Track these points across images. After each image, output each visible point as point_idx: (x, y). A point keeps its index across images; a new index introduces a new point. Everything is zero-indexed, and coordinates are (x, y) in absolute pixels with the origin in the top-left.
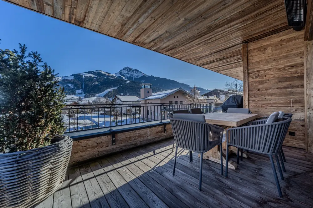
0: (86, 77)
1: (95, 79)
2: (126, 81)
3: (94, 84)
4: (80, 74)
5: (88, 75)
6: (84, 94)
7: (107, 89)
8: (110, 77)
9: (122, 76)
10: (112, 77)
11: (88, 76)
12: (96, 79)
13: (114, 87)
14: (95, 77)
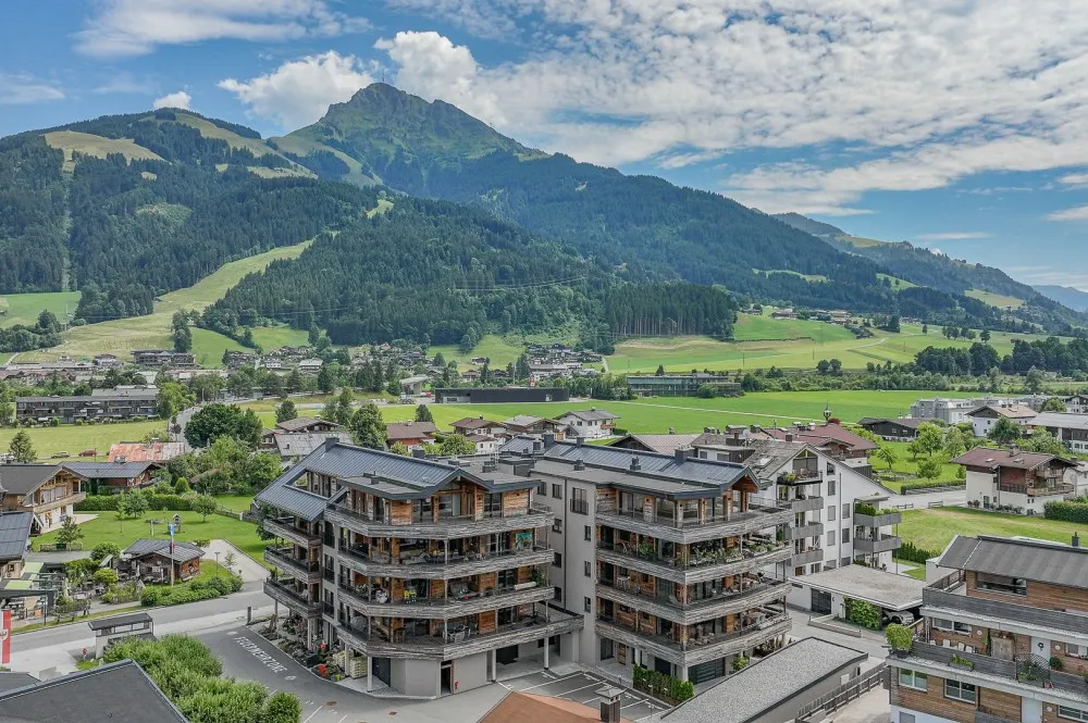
0: (88, 160)
1: (145, 175)
2: (372, 195)
3: (145, 215)
4: (38, 135)
5: (97, 148)
6: (78, 295)
7: (234, 252)
8: (255, 162)
9: (339, 154)
10: (268, 162)
11: (102, 156)
12: (153, 177)
13: (282, 241)
14: (150, 166)
